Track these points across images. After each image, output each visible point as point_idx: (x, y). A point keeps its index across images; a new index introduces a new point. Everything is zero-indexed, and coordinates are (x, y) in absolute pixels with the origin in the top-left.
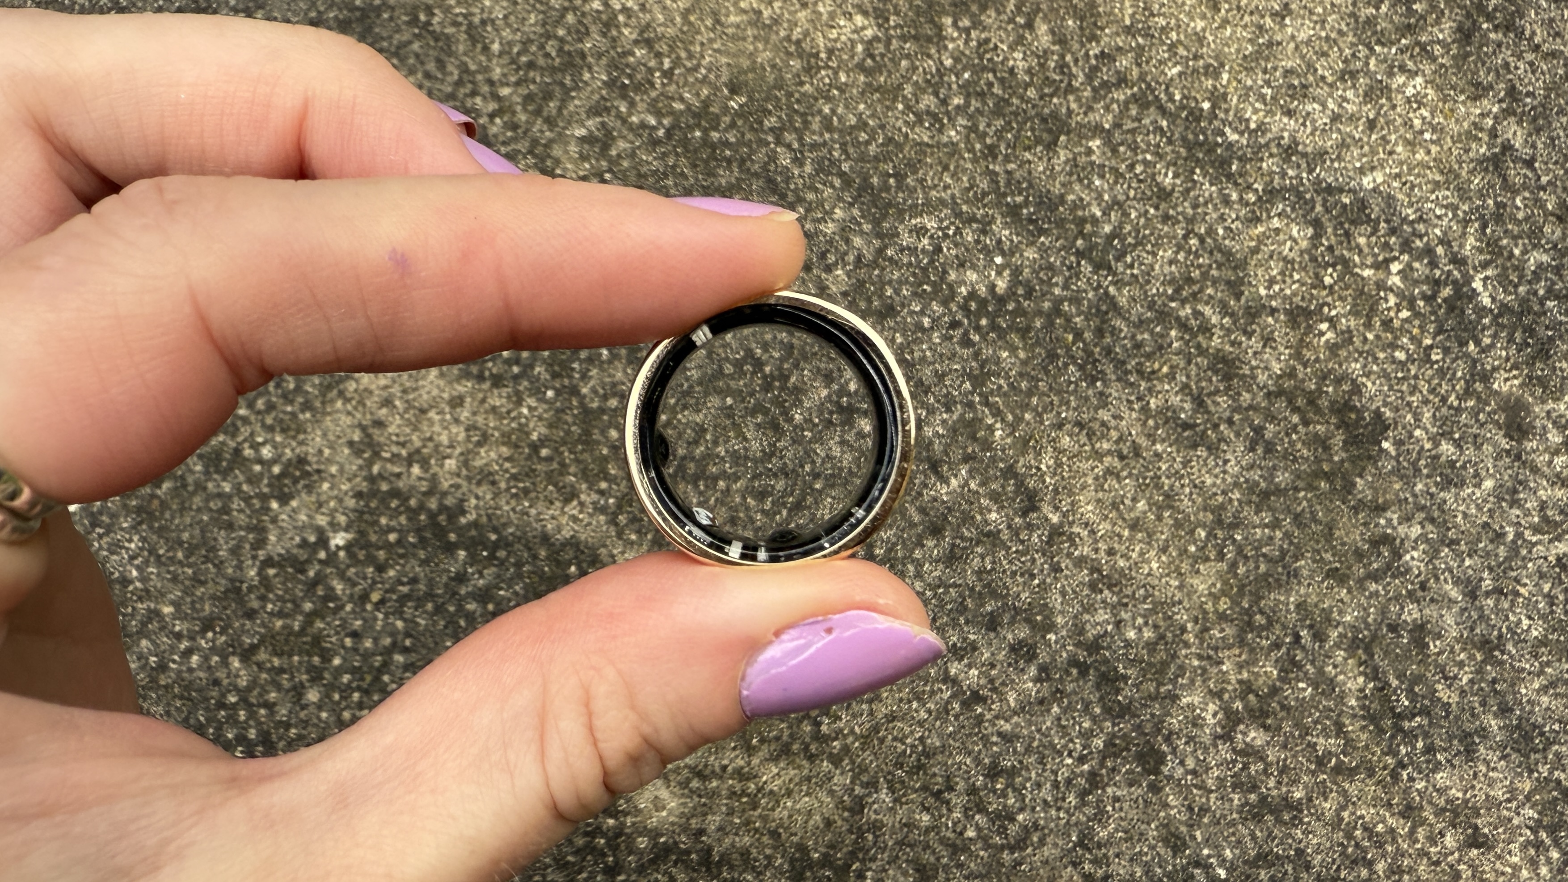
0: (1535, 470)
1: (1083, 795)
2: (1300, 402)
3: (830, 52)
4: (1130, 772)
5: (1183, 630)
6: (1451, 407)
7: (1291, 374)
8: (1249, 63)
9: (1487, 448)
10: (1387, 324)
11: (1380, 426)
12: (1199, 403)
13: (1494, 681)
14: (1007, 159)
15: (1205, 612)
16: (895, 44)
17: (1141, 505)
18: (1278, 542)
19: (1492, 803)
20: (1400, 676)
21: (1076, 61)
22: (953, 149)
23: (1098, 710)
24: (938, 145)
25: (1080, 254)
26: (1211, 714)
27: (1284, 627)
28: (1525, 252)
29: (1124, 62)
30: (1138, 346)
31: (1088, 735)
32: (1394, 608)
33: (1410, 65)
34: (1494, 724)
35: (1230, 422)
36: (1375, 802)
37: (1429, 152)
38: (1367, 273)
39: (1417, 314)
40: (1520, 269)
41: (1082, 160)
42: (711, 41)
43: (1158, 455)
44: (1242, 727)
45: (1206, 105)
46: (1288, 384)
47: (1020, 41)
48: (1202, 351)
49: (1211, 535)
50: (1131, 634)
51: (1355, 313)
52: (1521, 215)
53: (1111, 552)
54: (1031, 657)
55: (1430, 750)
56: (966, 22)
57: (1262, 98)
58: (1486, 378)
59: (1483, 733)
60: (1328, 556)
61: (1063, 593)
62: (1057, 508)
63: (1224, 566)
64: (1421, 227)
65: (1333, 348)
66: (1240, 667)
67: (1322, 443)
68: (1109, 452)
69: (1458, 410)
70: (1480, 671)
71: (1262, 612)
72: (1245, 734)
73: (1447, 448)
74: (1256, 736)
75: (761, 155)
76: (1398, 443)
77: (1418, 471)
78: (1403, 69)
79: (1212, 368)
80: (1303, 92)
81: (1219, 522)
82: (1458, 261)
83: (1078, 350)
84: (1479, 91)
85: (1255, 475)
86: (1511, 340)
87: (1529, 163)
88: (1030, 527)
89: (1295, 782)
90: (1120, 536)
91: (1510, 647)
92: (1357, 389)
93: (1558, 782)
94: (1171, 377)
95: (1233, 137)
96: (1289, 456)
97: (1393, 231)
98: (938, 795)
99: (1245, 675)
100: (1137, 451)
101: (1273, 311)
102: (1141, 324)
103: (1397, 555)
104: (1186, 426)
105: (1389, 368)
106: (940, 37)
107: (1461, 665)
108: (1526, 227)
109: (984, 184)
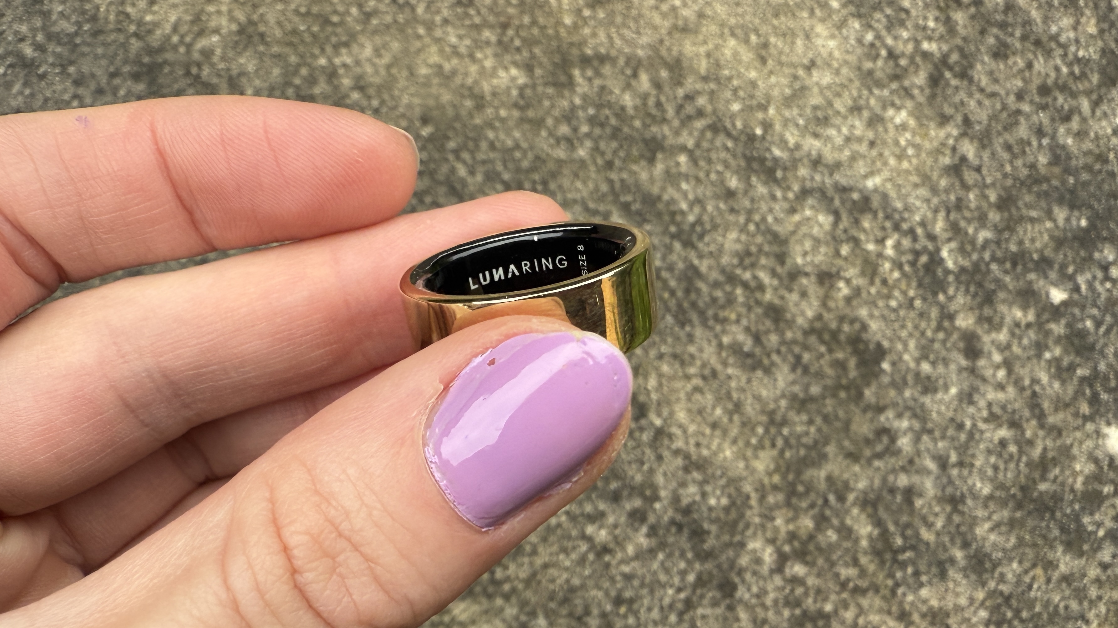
0: (984, 380)
1: (681, 614)
2: (826, 337)
3: (494, 94)
4: (713, 598)
5: (748, 497)
6: (927, 338)
7: (819, 317)
8: (788, 101)
9: (953, 367)
10: (884, 282)
11: (881, 353)
12: (757, 339)
13: (958, 526)
14: (621, 170)
15: (763, 486)
16: (540, 89)
17: (718, 411)
18: (812, 436)
19: (958, 609)
20: (896, 523)
21: (668, 100)
22: (582, 163)
23: (690, 555)
24: (572, 161)
25: (673, 237)
26: (768, 556)
27: (818, 493)
28: (976, 230)
29: (701, 101)
30: (714, 300)
31: (683, 573)
32: (891, 478)
33: (898, 102)
34: (959, 554)
35: (778, 352)
36: (880, 611)
37: (910, 162)
38: (871, 247)
39: (904, 274)
40: (973, 242)
41: (674, 170)
42: (406, 88)
43: (729, 377)
44: (789, 563)
45: (759, 131)
46: (818, 325)
47: (628, 86)
48: (758, 303)
49: (767, 431)
50: (713, 502)
51: (863, 274)
52: (973, 205)
53: (698, 445)
54: (643, 519)
55: (917, 574)
56: (589, 73)
57: (797, 125)
58: (951, 317)
59: (952, 561)
60: (846, 443)
61: (665, 474)
62: (659, 415)
63: (775, 452)
64: (906, 215)
65: (848, 300)
66: (788, 521)
67: (841, 365)
68: (696, 375)
69: (932, 341)
70: (949, 519)
71: (802, 482)
72: (792, 567)
73: (926, 367)
74: (799, 569)
75: (444, 169)
76: (893, 364)
77: (905, 383)
78: (893, 105)
79: (766, 315)
80: (825, 121)
81: (772, 422)
82: (932, 237)
83: (673, 303)
84: (944, 120)
85: (796, 389)
86: (967, 291)
87: (978, 169)
88: (641, 429)
89: (825, 599)
90: (704, 435)
91: (969, 502)
92: (864, 327)
93: (1001, 593)
94: (738, 321)
95: (777, 152)
96: (820, 375)
97: (887, 217)
98: (579, 619)
99: (791, 527)
100: (714, 374)
101: (807, 274)
102: (716, 285)
103: (893, 440)
104: (749, 355)
105: (886, 312)
106: (570, 84)
107: (936, 515)
108: (976, 214)
109: (604, 188)
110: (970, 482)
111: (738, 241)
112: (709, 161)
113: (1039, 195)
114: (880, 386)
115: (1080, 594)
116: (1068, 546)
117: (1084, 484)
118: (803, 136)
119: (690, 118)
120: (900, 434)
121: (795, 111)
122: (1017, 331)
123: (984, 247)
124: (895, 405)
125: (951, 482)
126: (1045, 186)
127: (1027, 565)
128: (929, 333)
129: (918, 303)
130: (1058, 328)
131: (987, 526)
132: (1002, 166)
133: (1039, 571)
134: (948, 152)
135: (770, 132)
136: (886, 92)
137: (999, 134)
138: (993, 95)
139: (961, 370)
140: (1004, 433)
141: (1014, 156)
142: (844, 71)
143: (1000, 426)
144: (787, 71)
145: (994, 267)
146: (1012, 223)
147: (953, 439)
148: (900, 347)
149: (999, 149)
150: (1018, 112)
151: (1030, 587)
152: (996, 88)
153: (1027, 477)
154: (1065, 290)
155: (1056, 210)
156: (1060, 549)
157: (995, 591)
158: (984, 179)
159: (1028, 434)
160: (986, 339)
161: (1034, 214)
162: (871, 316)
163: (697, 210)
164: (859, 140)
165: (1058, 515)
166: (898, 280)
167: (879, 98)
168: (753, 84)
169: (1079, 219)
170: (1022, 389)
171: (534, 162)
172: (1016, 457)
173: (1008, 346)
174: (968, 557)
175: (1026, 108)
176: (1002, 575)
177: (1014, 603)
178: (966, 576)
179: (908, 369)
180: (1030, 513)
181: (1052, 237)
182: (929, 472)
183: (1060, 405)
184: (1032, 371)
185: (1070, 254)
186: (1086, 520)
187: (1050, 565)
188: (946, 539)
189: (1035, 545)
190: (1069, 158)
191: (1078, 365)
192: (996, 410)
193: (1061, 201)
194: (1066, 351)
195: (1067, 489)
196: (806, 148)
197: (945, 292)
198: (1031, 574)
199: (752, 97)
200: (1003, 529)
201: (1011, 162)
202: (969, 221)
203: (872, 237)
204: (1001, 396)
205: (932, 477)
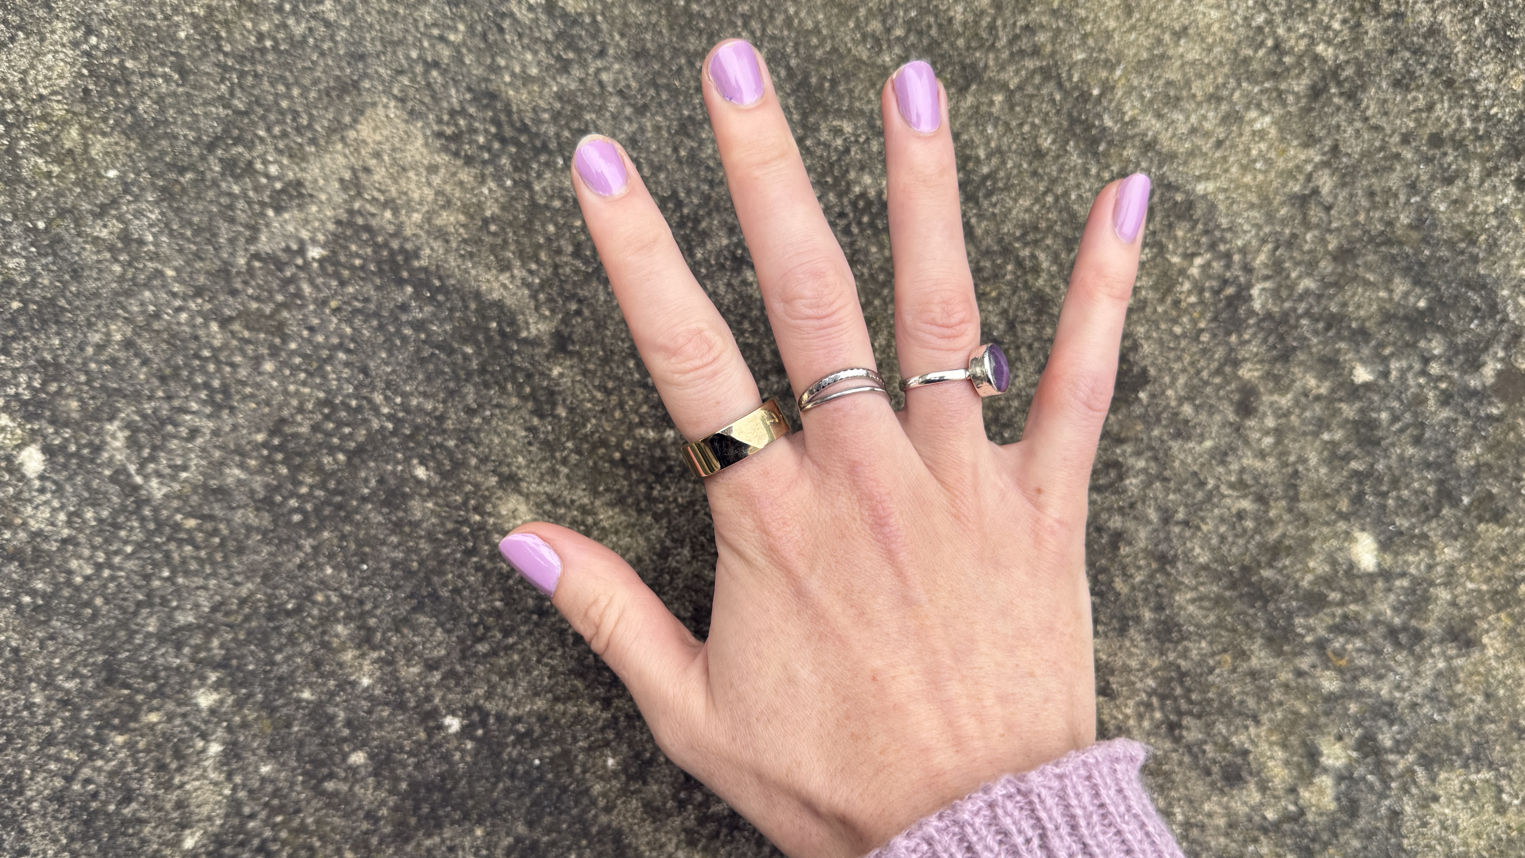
110: (1189, 545)
111: (1028, 210)
112: (1028, 110)
113: (1384, 258)
114: (1129, 416)
115: (1262, 694)
116: (1270, 641)
117: (1311, 583)
118: (1144, 112)
119: (1022, 52)
120: (1131, 473)
121: (1146, 81)
122: (1303, 400)
123: (1301, 298)
124: (1138, 440)
125: (1168, 539)
126: (1394, 251)
127: (1217, 647)
128: (1205, 374)
129: (1205, 337)
130: (1349, 411)
131: (1189, 595)
132: (1356, 213)
133: (1228, 657)
134: (1301, 178)
135: (1109, 96)
136: (1256, 89)
137: (1366, 176)
138: (1377, 128)
139: (1226, 424)
140: (1246, 504)
141: (1374, 206)
142: (1217, 50)
143: (1244, 497)
144: (1151, 30)
145: (1304, 322)
146: (1342, 282)
147: (1188, 495)
148: (1167, 379)
149: (1360, 192)
150: (1397, 156)
151: (1211, 671)
152: (1383, 122)
153: (1254, 559)
154: (1372, 372)
155: (1397, 280)
156: (1259, 641)
157: (1171, 664)
158: (1330, 222)
159: (1272, 514)
160: (1266, 398)
161: (1371, 277)
162: (1148, 338)
163: (994, 161)
164: (1207, 135)
165: (1271, 606)
166: (1192, 305)
167: (1246, 95)
168: (1108, 35)
169: (1419, 298)
170: (1285, 464)
171: (829, 53)
172: (1250, 533)
173: (1287, 414)
174: (1157, 622)
175: (1408, 155)
176: (1186, 650)
177: (1188, 681)
178: (1147, 640)
179: (1168, 406)
180: (1241, 596)
181: (1380, 309)
182: (1149, 522)
183: (1320, 493)
184: (1302, 448)
185: (1394, 332)
186: (1299, 621)
187: (1243, 655)
188: (1140, 595)
189: (1234, 630)
190: (1434, 226)
191: (1356, 457)
192: (1248, 478)
193: (1406, 271)
194: (1347, 439)
195: (1291, 582)
196: (1143, 126)
197: (1240, 335)
198: (1217, 658)
199: (1101, 50)
200: (1206, 604)
201: (1368, 211)
202: (1297, 264)
203: (1180, 250)
204: (1258, 464)
205: (1149, 528)
